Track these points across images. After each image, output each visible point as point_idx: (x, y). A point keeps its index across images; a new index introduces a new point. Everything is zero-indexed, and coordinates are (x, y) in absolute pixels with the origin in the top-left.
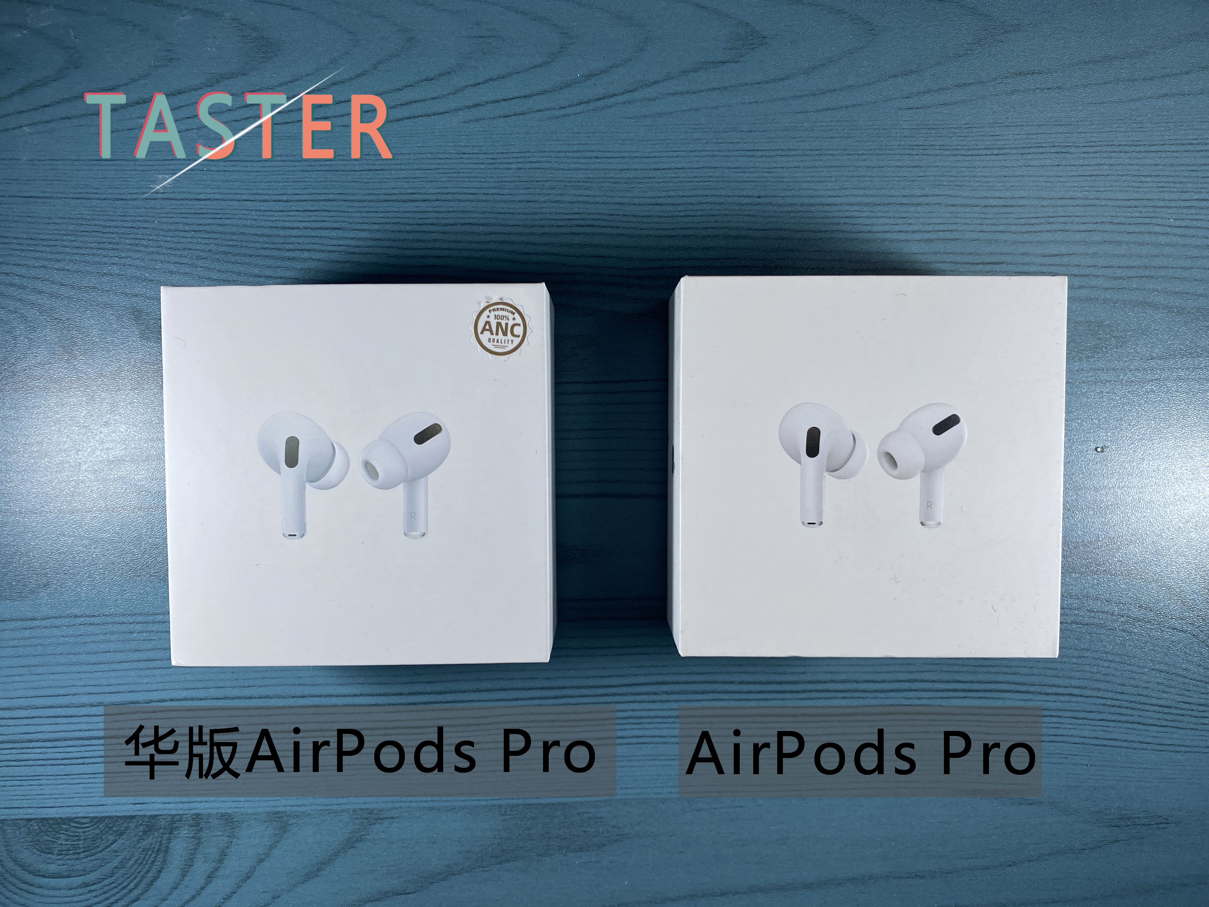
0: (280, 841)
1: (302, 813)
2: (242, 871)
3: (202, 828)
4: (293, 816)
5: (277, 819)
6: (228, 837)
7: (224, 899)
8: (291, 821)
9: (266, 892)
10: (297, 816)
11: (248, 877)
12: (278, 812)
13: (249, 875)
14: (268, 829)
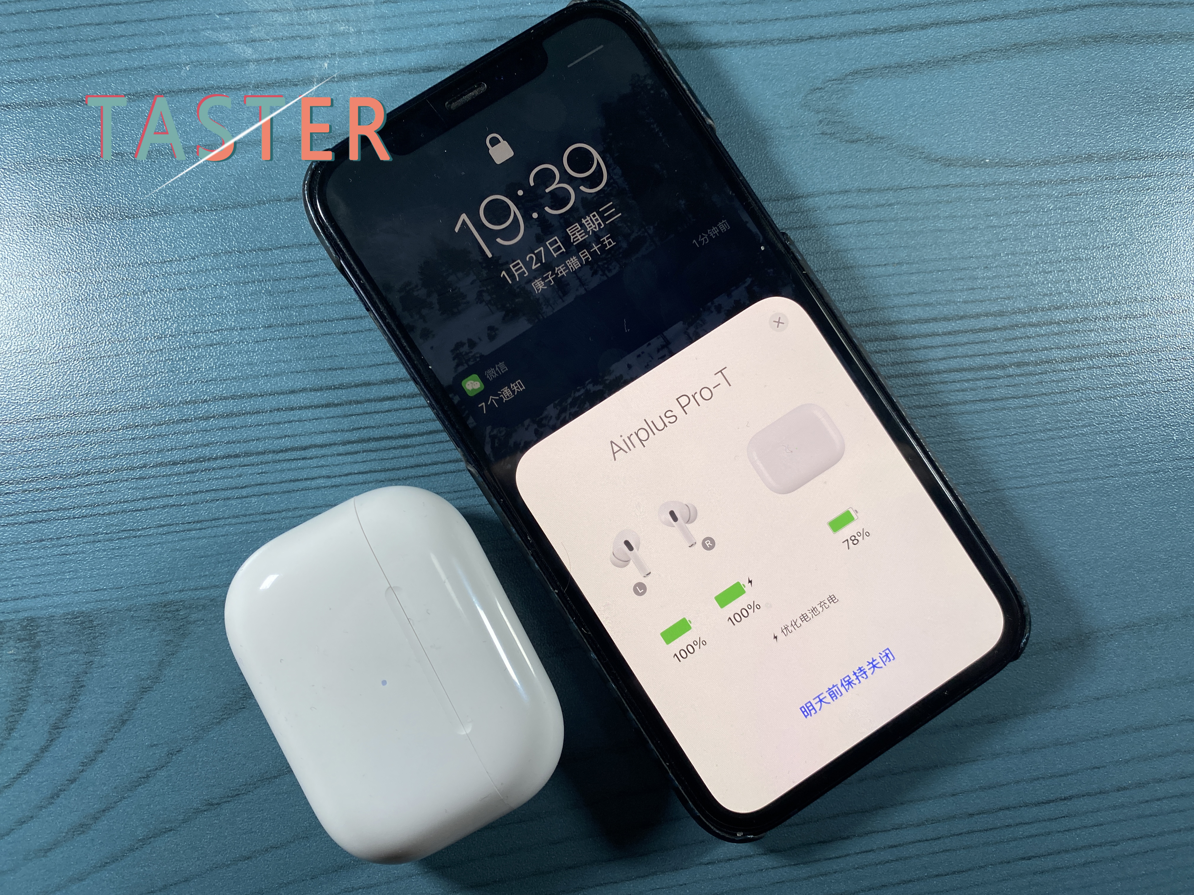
0: (177, 652)
1: (211, 601)
2: (112, 712)
3: (38, 642)
4: (197, 607)
5: (169, 615)
6: (85, 653)
7: (83, 764)
8: (194, 617)
9: (155, 745)
10: (204, 607)
11: (124, 722)
12: (171, 603)
13: (125, 717)
14: (155, 634)
